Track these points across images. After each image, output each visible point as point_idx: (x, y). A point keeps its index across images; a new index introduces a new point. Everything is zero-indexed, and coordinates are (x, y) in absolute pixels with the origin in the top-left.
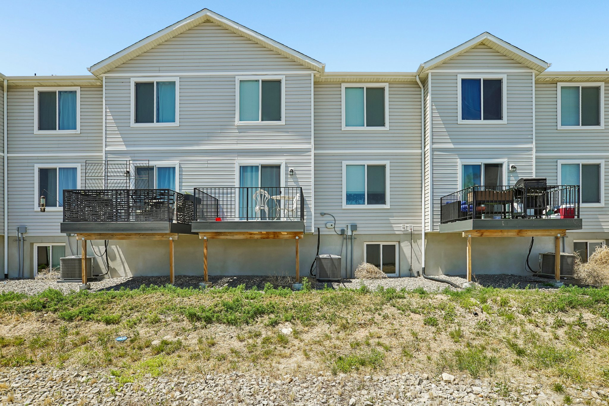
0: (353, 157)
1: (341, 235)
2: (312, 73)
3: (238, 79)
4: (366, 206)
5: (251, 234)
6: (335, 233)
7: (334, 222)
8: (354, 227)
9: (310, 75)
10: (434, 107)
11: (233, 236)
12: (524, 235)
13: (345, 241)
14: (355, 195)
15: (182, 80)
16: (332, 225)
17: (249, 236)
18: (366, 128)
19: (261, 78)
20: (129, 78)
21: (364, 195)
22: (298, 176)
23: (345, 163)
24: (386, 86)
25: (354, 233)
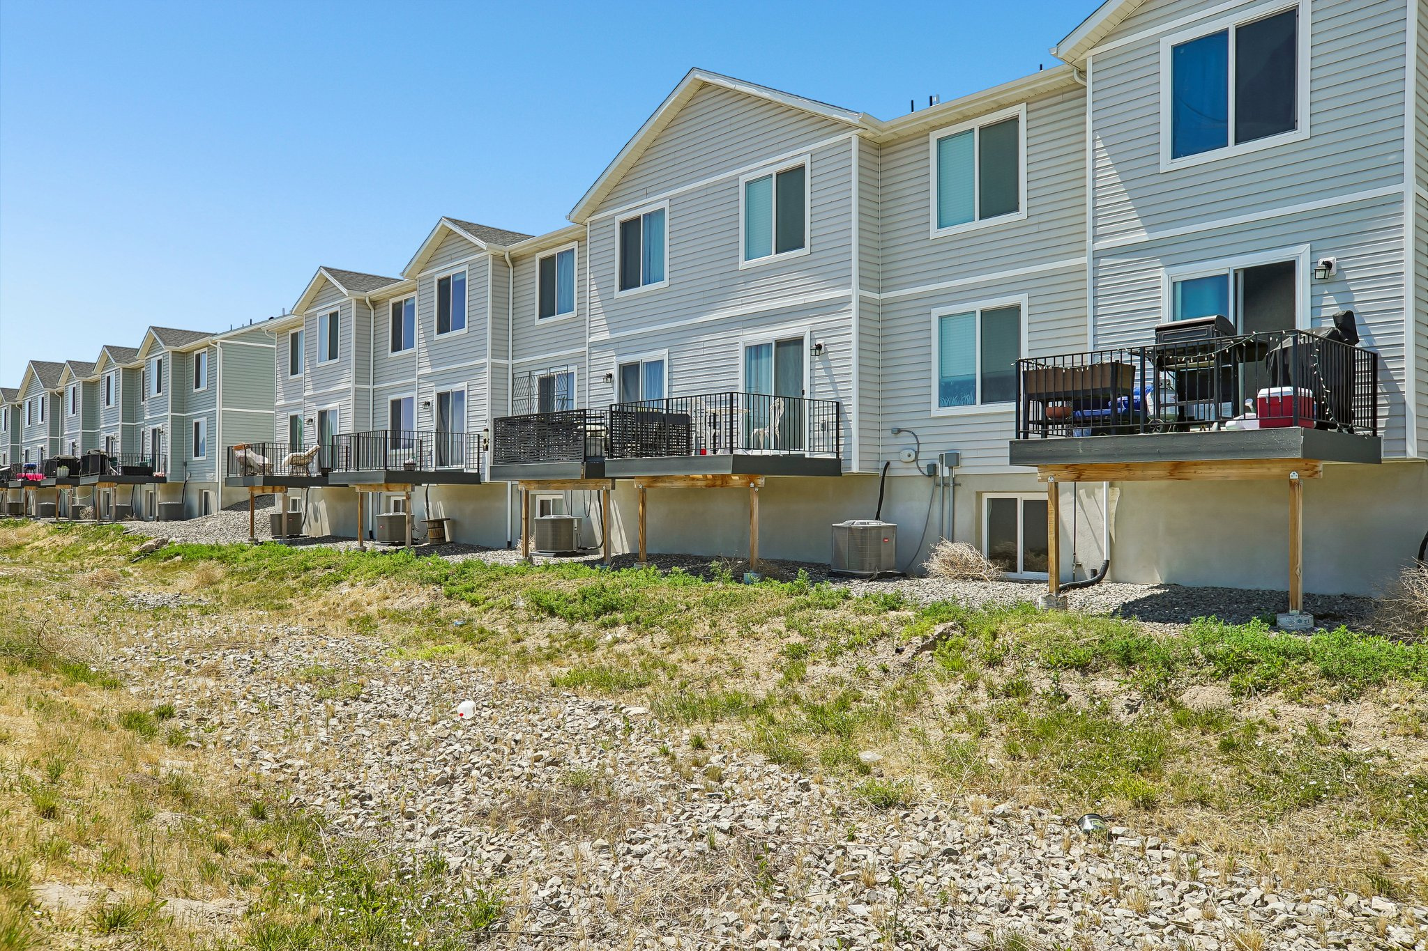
0: (996, 290)
1: (929, 476)
2: (853, 136)
3: (743, 180)
4: (979, 408)
5: (693, 479)
6: (917, 473)
7: (915, 447)
8: (953, 459)
9: (849, 141)
10: (1099, 145)
11: (672, 482)
12: (1188, 475)
13: (939, 490)
14: (957, 383)
15: (673, 203)
16: (909, 455)
17: (691, 483)
18: (978, 224)
19: (773, 170)
20: (612, 218)
21: (974, 382)
22: (831, 356)
23: (936, 313)
24: (1021, 110)
25: (957, 471)
